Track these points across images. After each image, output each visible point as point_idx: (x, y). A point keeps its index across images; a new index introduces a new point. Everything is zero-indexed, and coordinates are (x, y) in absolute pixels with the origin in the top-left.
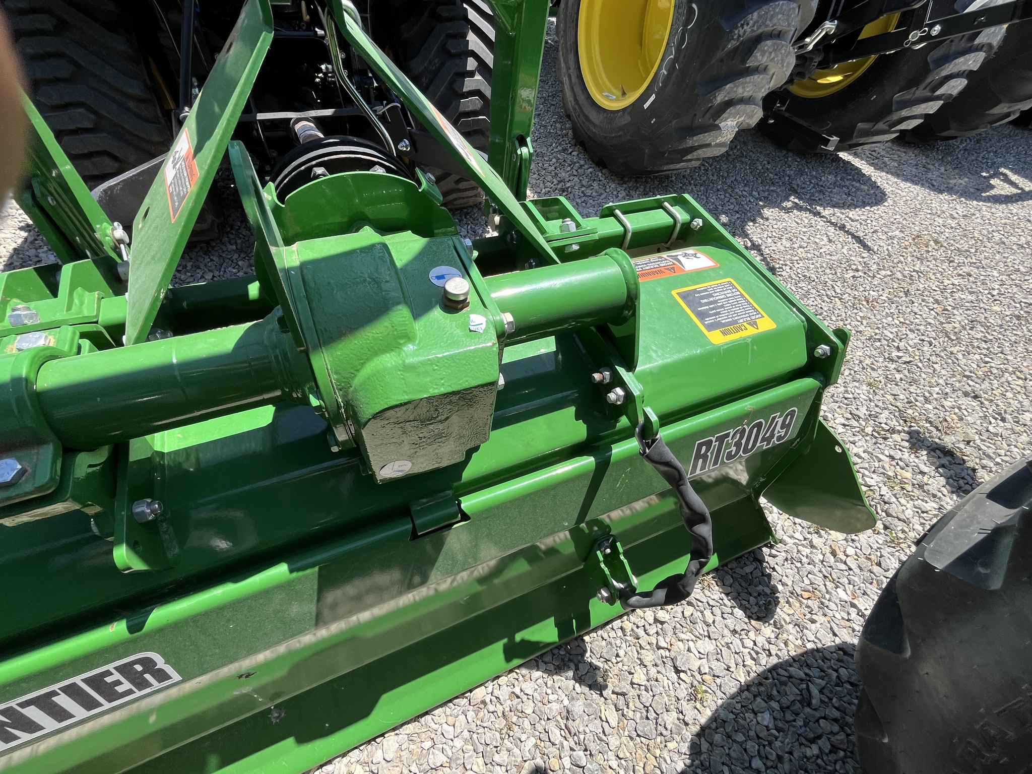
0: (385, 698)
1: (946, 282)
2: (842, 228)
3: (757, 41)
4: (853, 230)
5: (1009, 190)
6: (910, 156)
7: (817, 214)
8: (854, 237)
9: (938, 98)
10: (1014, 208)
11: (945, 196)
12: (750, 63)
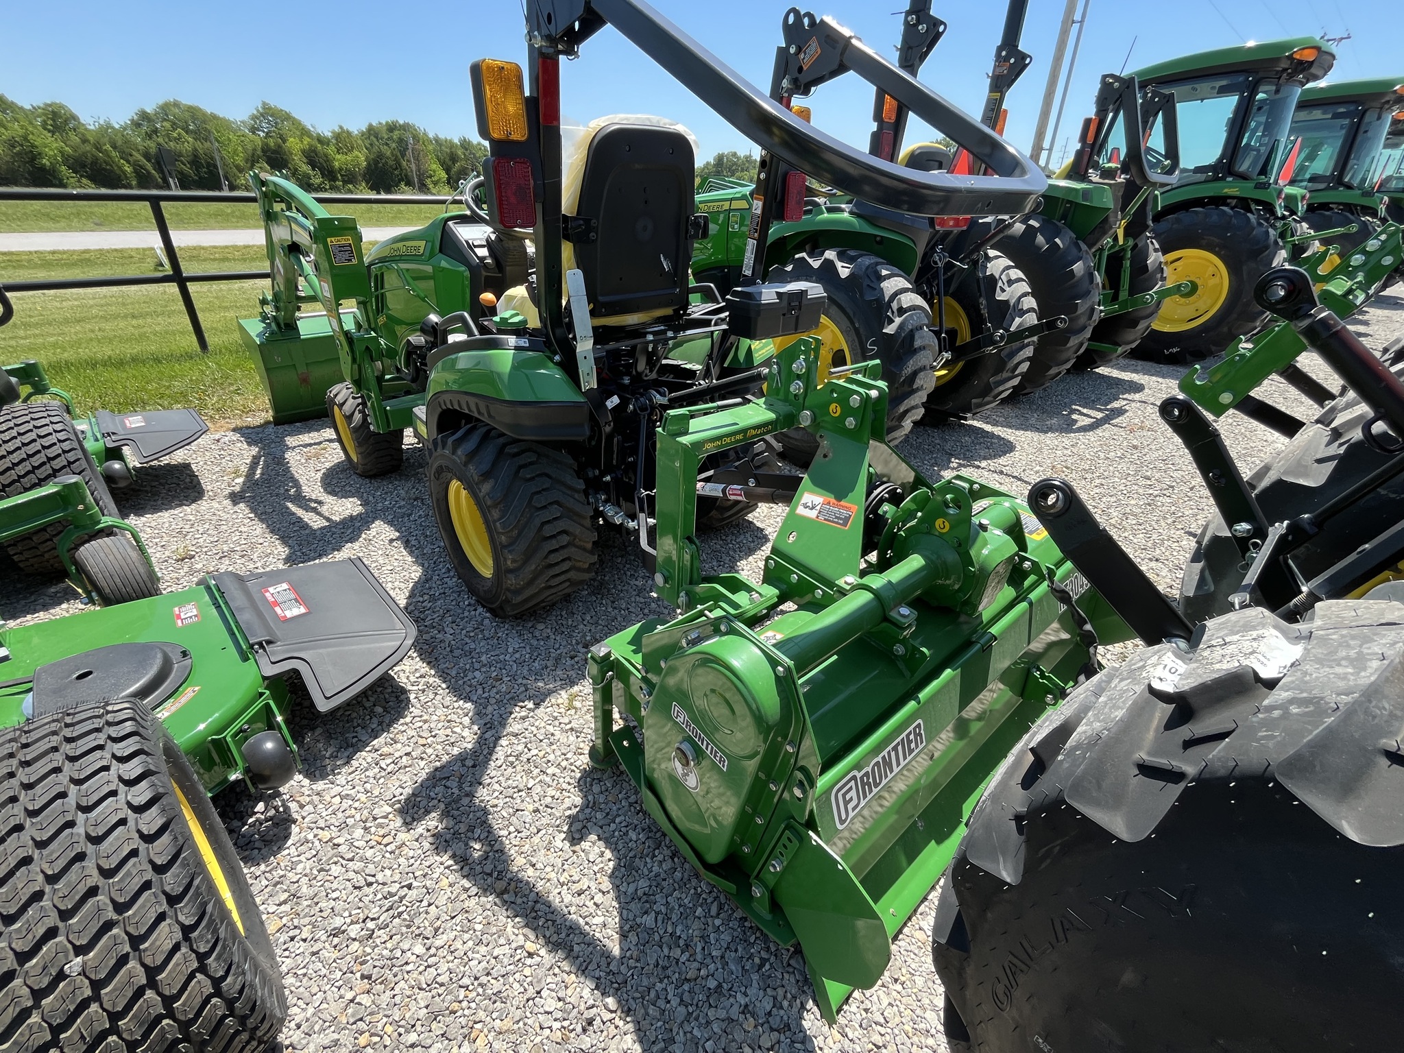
0: (964, 806)
1: (1092, 493)
2: (1001, 472)
3: (915, 374)
4: (1009, 473)
5: (1087, 421)
6: (1007, 410)
7: (978, 467)
8: (1013, 477)
9: (1017, 376)
10: (1099, 431)
11: (1049, 435)
12: (915, 387)
